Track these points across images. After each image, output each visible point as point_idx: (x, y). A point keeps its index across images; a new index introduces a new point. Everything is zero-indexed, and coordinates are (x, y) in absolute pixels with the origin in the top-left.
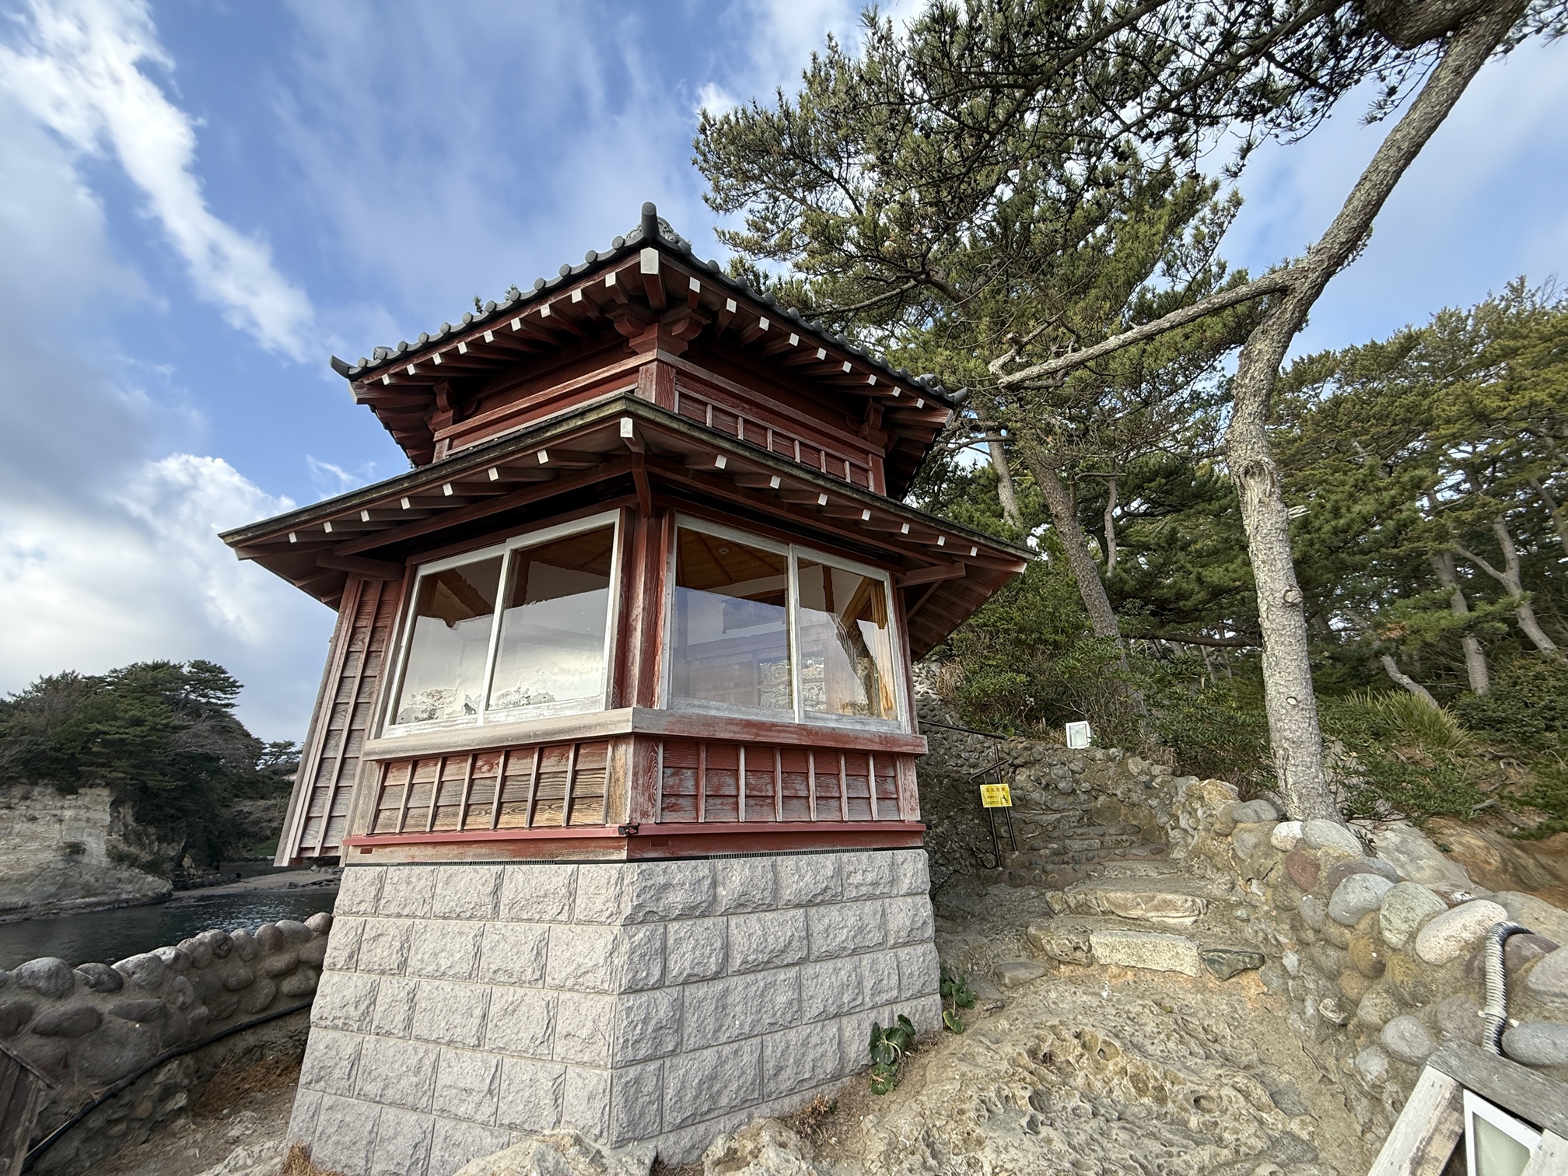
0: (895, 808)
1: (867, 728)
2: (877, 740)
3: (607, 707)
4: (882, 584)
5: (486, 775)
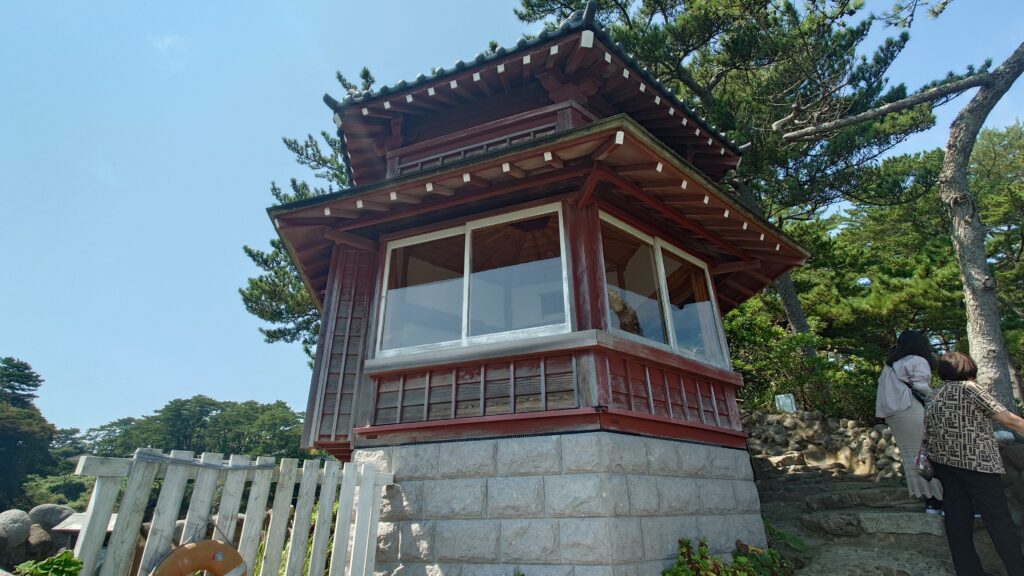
1: (710, 364)
2: (717, 372)
3: (573, 330)
4: (703, 271)
5: (469, 381)
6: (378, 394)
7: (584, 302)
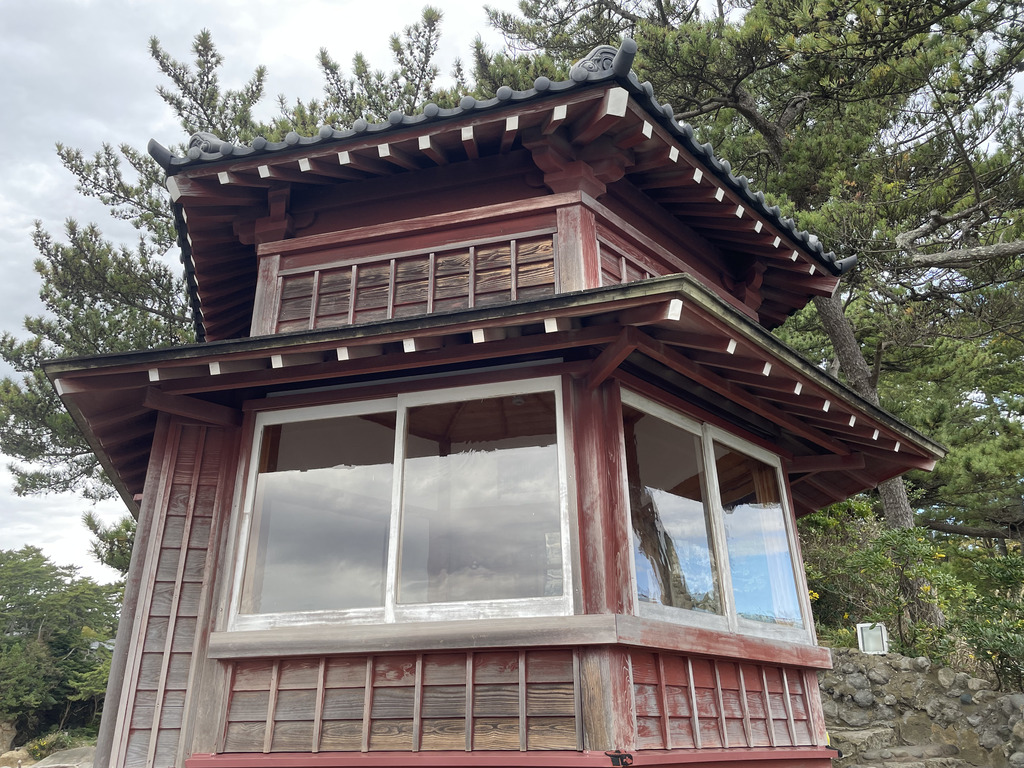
0: (806, 732)
1: (785, 639)
2: (795, 653)
3: (577, 611)
4: (773, 469)
5: (395, 684)
6: (233, 693)
7: (594, 559)
